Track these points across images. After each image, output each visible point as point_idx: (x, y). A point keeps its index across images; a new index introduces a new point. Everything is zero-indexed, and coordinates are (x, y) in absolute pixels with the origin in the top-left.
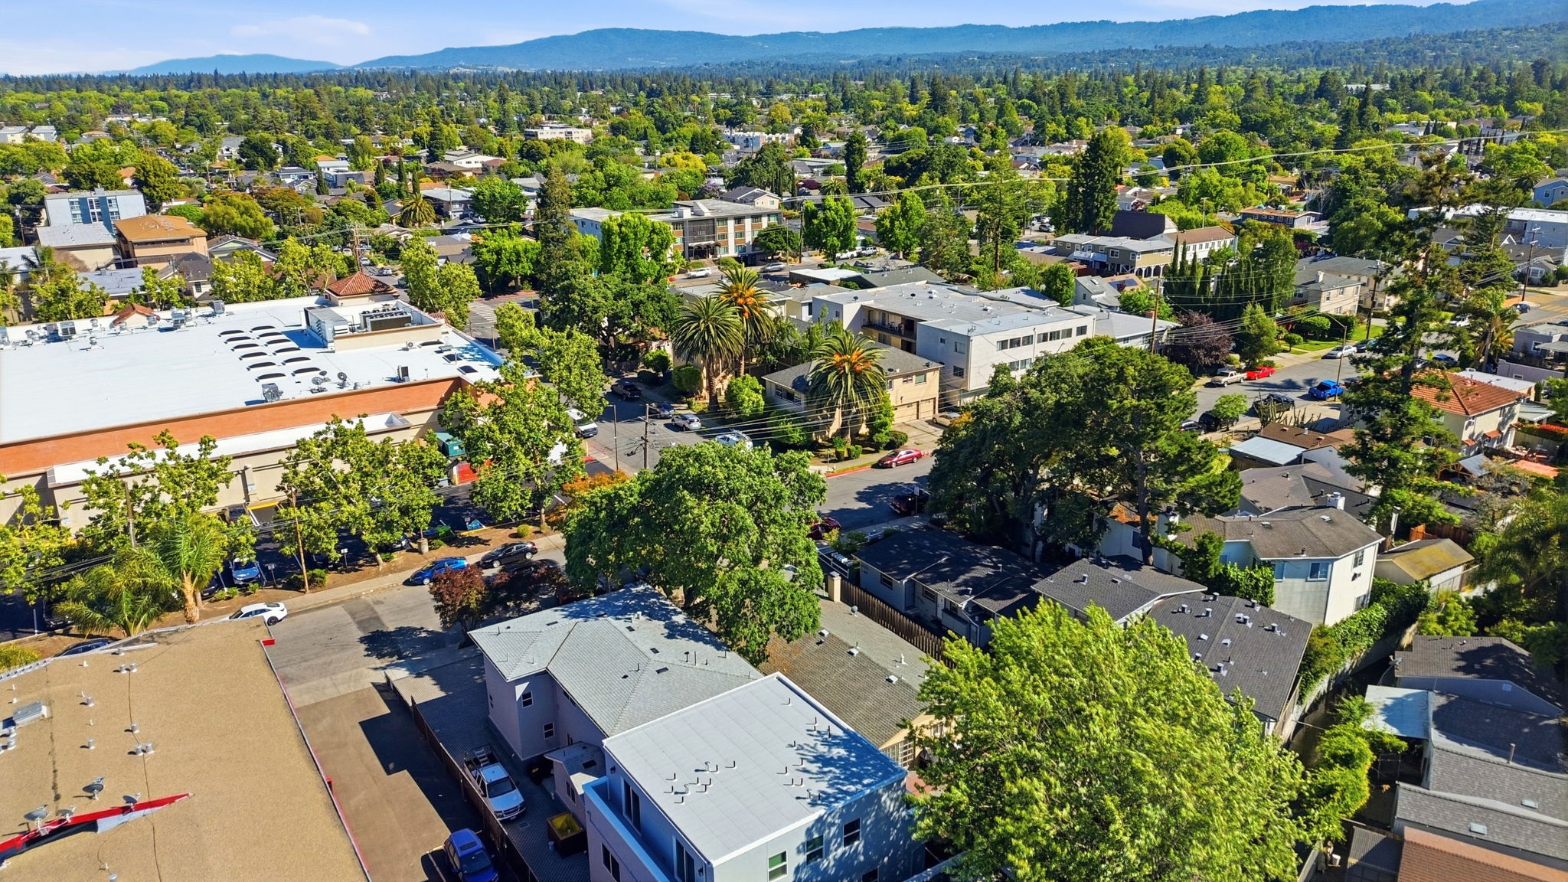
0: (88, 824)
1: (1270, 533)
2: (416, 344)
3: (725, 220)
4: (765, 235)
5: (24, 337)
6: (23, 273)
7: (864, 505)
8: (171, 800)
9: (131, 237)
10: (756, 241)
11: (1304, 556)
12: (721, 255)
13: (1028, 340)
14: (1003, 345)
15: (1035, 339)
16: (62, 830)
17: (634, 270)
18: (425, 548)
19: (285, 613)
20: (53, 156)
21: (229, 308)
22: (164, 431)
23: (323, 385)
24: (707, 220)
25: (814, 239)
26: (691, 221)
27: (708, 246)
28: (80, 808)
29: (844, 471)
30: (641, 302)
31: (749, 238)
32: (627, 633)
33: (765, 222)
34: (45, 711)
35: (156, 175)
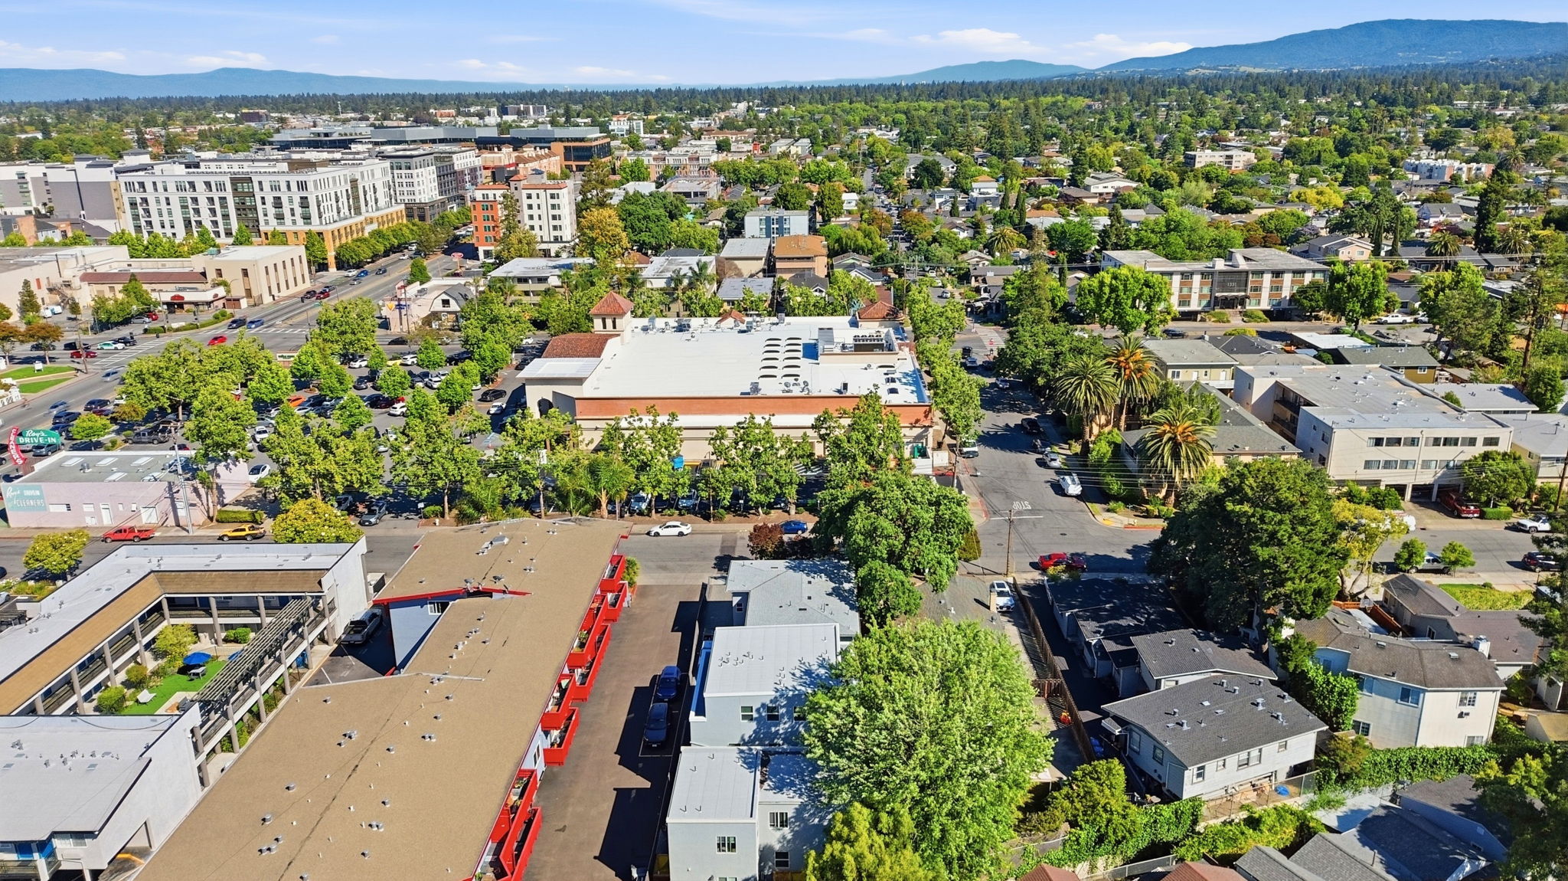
0: (488, 593)
1: (1378, 651)
2: (874, 366)
3: (1262, 273)
4: (1303, 291)
5: (663, 326)
6: (690, 277)
7: (1129, 557)
8: (524, 594)
9: (776, 254)
10: (1293, 296)
11: (1394, 679)
12: (1250, 306)
13: (1413, 442)
14: (1378, 442)
15: (1422, 442)
16: (478, 593)
17: (1121, 317)
18: (793, 511)
19: (689, 531)
20: (788, 171)
21: (788, 319)
22: (652, 404)
23: (791, 388)
24: (1241, 272)
25: (1336, 305)
26: (1221, 272)
27: (1236, 297)
28: (486, 585)
29: (1145, 527)
30: (1062, 353)
31: (1286, 293)
32: (805, 585)
33: (1308, 278)
34: (506, 541)
35: (830, 198)
